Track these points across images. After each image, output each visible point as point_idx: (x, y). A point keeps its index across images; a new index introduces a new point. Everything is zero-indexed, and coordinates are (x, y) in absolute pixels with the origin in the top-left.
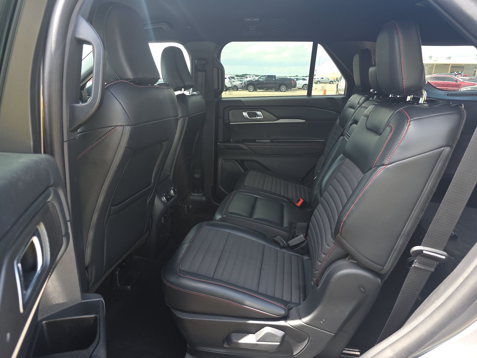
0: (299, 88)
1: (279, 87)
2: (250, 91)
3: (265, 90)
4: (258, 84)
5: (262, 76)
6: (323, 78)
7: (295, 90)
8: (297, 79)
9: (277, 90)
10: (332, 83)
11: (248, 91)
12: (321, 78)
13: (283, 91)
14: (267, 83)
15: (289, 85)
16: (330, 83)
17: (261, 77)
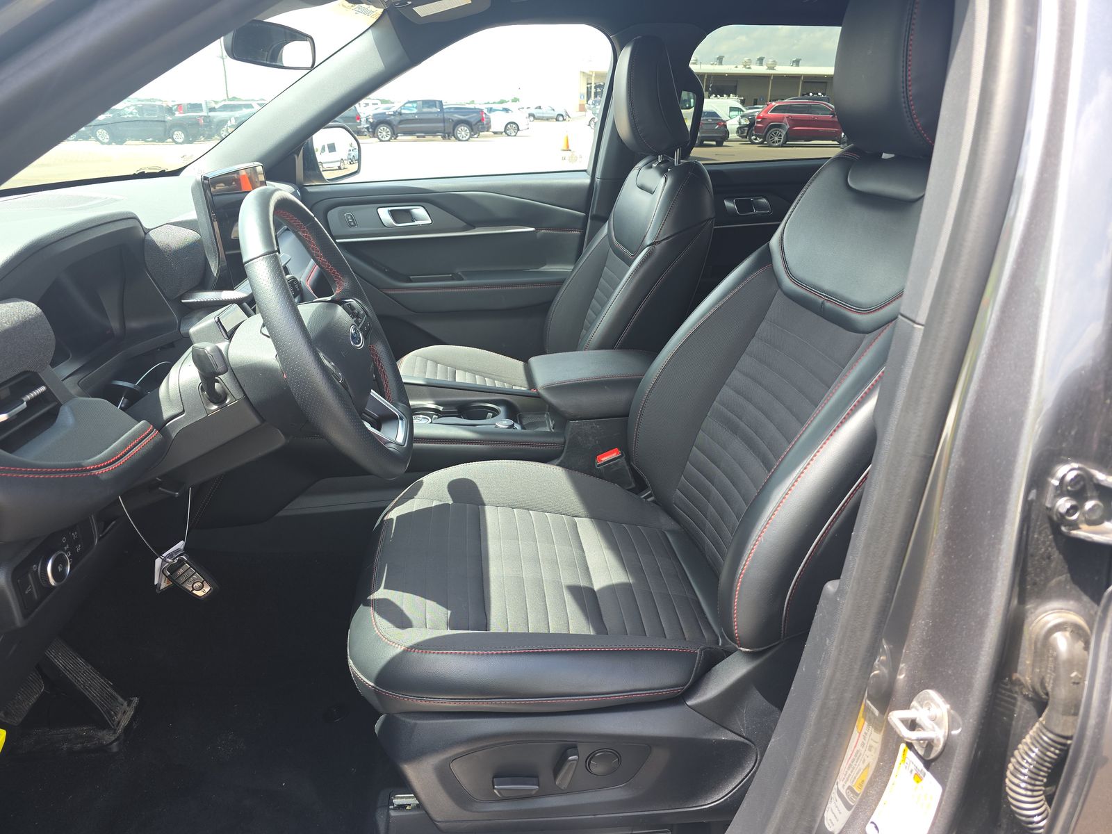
0: (495, 133)
1: (454, 130)
2: (383, 139)
3: (418, 137)
4: (401, 122)
5: (409, 102)
6: (540, 108)
7: (486, 136)
8: (491, 110)
9: (449, 136)
10: (561, 118)
11: (376, 139)
12: (536, 108)
13: (464, 139)
14: (422, 119)
15: (476, 124)
16: (557, 120)
17: (406, 105)
